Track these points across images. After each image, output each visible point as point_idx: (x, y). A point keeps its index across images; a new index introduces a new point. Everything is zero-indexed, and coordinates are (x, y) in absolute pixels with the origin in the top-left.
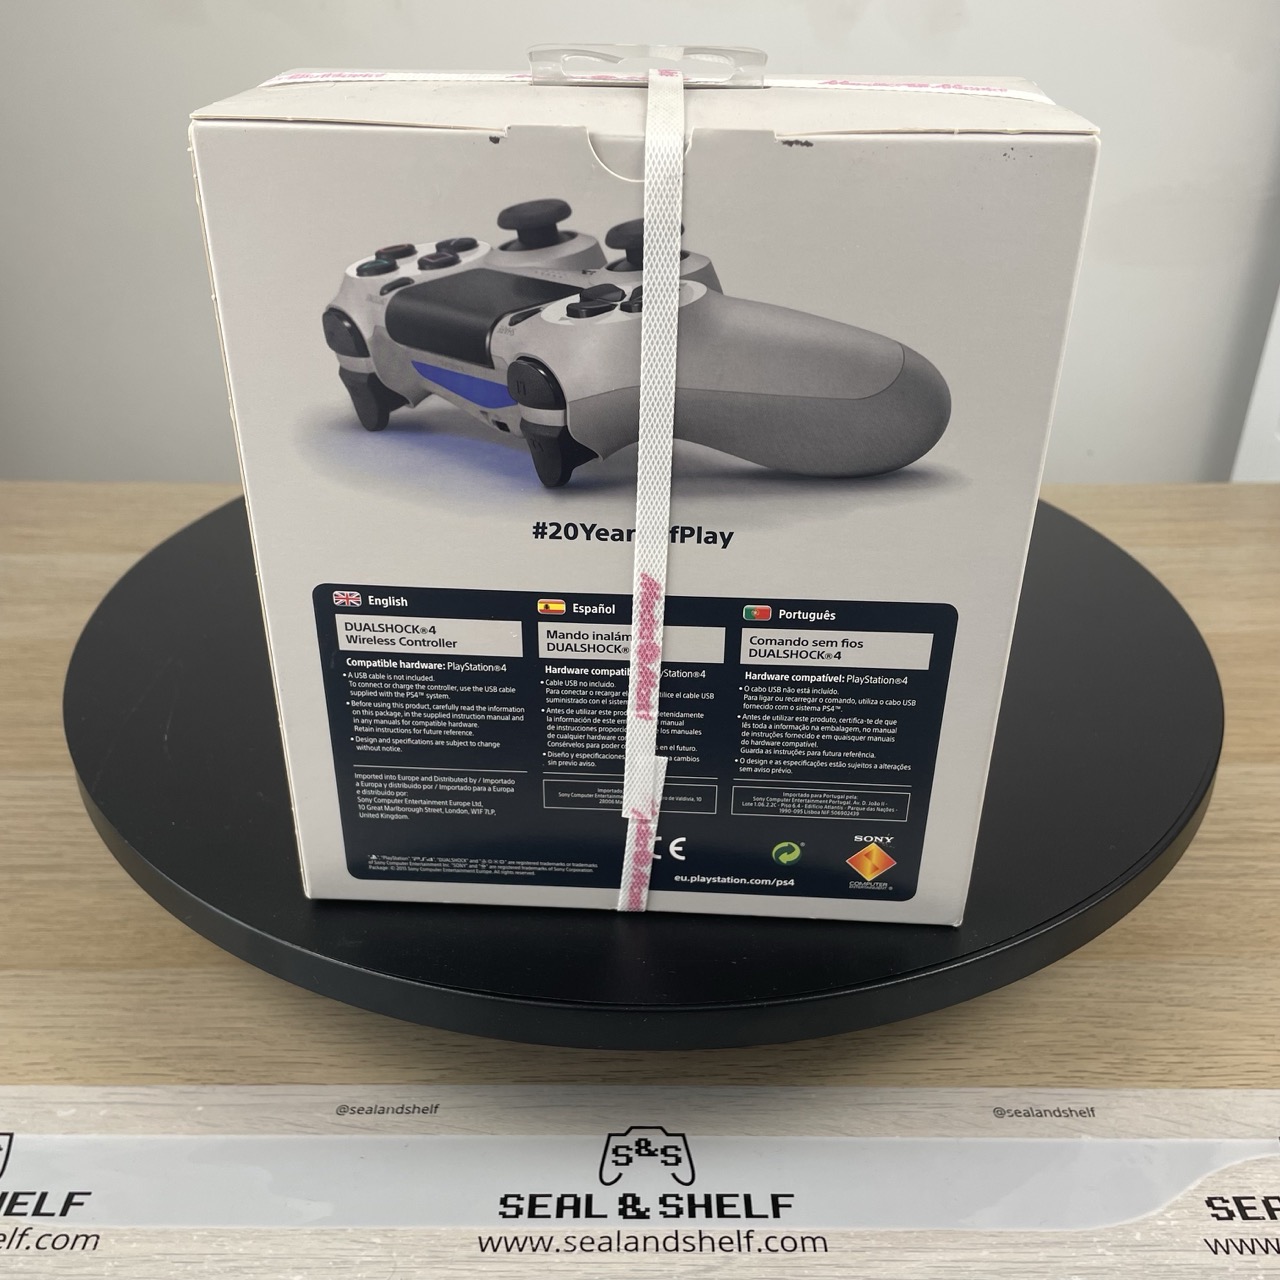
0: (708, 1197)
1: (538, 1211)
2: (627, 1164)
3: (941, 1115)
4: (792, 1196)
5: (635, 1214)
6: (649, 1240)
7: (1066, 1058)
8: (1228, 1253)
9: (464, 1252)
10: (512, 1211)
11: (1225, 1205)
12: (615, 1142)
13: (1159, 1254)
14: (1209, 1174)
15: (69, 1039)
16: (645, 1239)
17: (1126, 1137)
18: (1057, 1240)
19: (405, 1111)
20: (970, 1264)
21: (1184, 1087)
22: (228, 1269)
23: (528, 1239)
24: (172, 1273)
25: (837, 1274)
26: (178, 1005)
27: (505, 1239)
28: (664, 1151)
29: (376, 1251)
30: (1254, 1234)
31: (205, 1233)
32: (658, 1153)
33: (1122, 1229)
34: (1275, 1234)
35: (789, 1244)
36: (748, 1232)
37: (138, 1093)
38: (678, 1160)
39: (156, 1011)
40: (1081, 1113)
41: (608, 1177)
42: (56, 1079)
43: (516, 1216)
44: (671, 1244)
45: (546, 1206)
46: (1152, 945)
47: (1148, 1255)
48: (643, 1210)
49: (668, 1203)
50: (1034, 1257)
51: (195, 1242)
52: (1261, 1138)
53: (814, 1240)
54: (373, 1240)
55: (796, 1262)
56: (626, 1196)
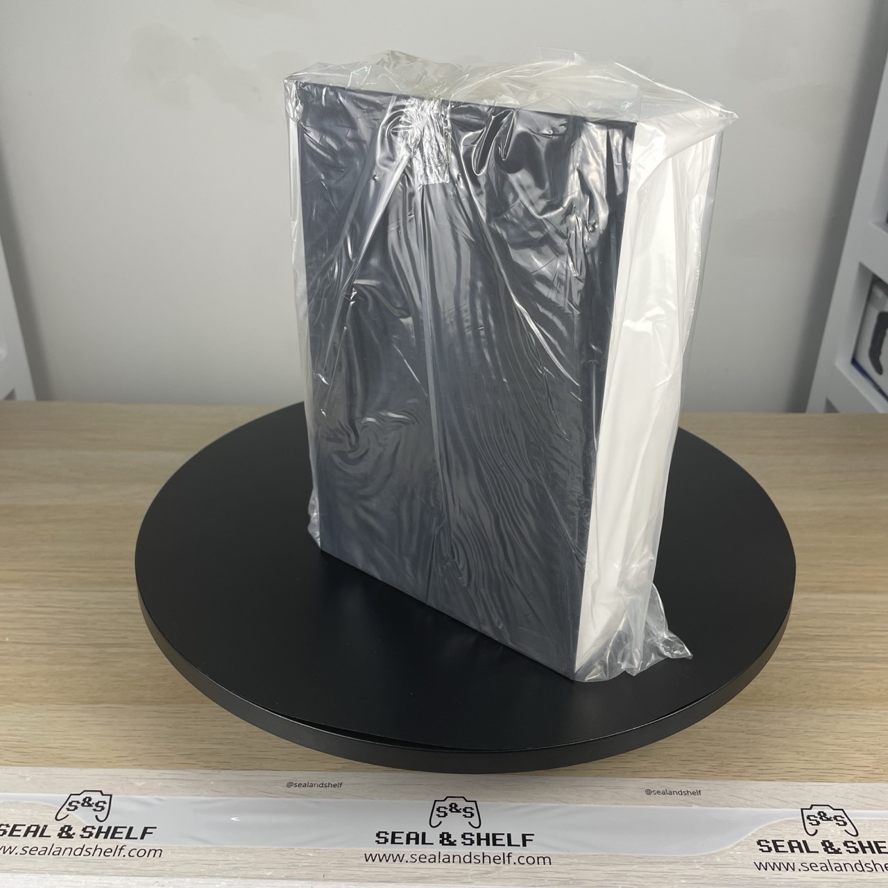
0: (488, 835)
1: (396, 841)
2: (444, 816)
3: (616, 793)
4: (533, 835)
5: (448, 843)
7: (688, 763)
8: (766, 869)
9: (355, 862)
10: (383, 840)
11: (767, 844)
12: (438, 804)
13: (729, 869)
14: (761, 827)
15: (139, 743)
16: (454, 856)
17: (717, 807)
18: (674, 860)
19: (324, 786)
20: (626, 872)
21: (751, 780)
23: (391, 857)
24: (202, 870)
25: (556, 876)
26: (197, 725)
27: (379, 855)
28: (465, 810)
29: (309, 861)
30: (781, 860)
31: (218, 849)
32: (462, 811)
33: (710, 855)
34: (792, 860)
35: (531, 860)
36: (509, 854)
37: (178, 773)
38: (472, 815)
40: (694, 793)
41: (434, 823)
42: (133, 765)
43: (385, 843)
44: (467, 859)
45: (400, 838)
47: (723, 869)
48: (452, 841)
49: (466, 837)
51: (214, 853)
52: (791, 808)
53: (544, 859)
54: (308, 854)
55: (534, 870)
56: (443, 833)
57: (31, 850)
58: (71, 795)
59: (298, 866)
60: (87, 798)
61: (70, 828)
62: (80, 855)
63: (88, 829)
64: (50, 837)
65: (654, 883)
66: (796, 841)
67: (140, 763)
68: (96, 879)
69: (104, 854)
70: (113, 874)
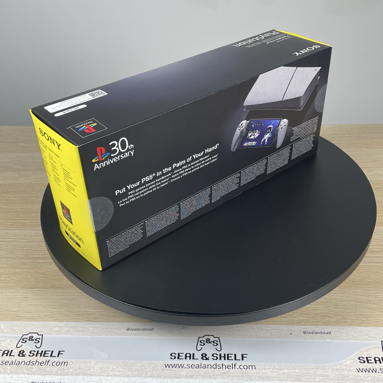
0: (225, 355)
1: (180, 357)
2: (204, 345)
4: (247, 354)
5: (205, 359)
6: (209, 366)
8: (362, 372)
10: (173, 357)
11: (363, 359)
12: (200, 339)
13: (344, 372)
14: (360, 351)
16: (208, 365)
18: (316, 367)
21: (357, 326)
23: (178, 365)
24: (87, 372)
25: (258, 375)
28: (213, 342)
29: (139, 367)
30: (370, 367)
32: (212, 342)
33: (334, 365)
34: (375, 367)
35: (245, 367)
36: (235, 364)
37: (74, 324)
38: (217, 344)
41: (199, 349)
43: (174, 359)
44: (215, 367)
47: (340, 372)
48: (207, 358)
52: (376, 341)
53: (252, 366)
54: (138, 364)
55: (247, 372)
56: (203, 354)
57: (6, 363)
58: (23, 335)
59: (133, 370)
60: (31, 336)
61: (24, 352)
62: (29, 365)
63: (32, 352)
64: (14, 356)
65: (306, 378)
66: (378, 358)
68: (37, 376)
69: (40, 364)
70: (45, 374)
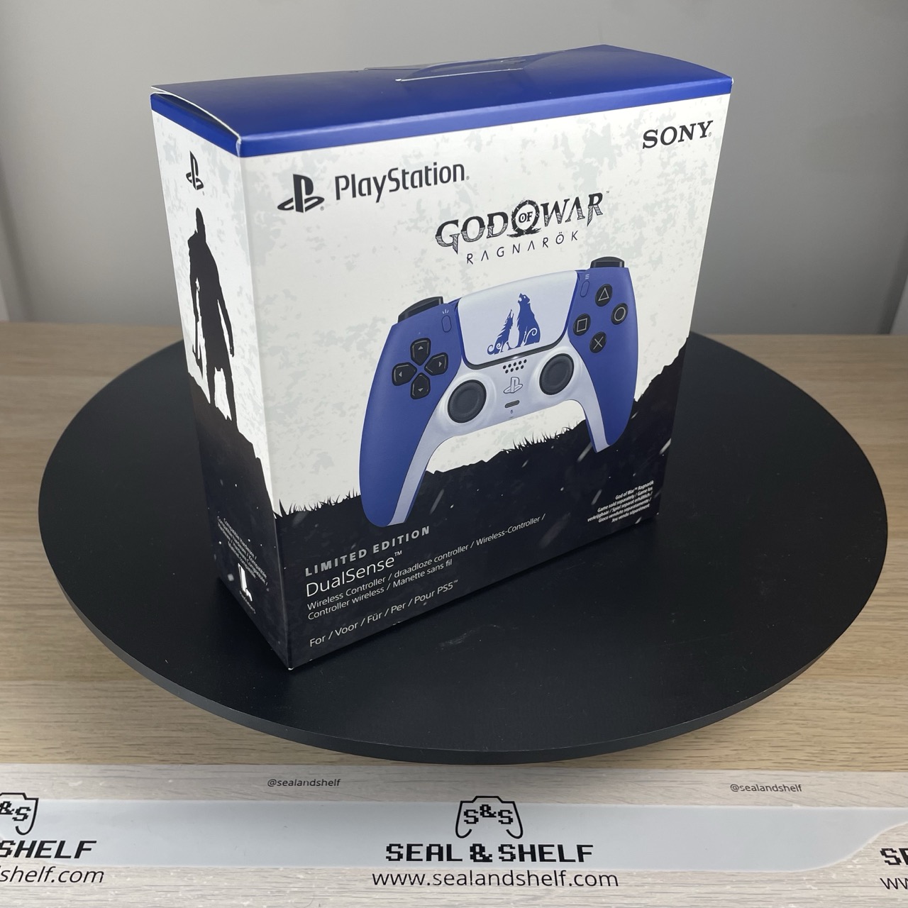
3: (694, 789)
7: (779, 749)
9: (361, 886)
15: (75, 730)
17: (823, 806)
19: (316, 784)
20: (717, 895)
22: (196, 897)
26: (151, 707)
27: (391, 875)
31: (179, 871)
39: (137, 711)
40: (792, 788)
42: (67, 759)
45: (419, 852)
46: (837, 669)
49: (505, 850)
50: (762, 891)
51: (173, 876)
67: (76, 757)
